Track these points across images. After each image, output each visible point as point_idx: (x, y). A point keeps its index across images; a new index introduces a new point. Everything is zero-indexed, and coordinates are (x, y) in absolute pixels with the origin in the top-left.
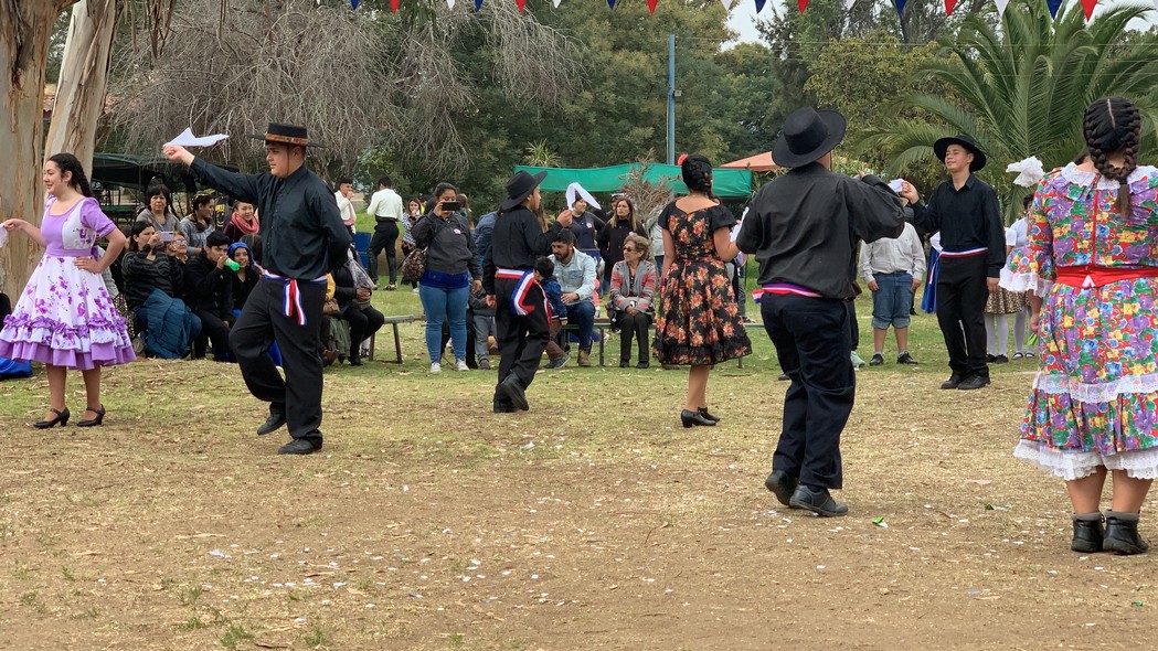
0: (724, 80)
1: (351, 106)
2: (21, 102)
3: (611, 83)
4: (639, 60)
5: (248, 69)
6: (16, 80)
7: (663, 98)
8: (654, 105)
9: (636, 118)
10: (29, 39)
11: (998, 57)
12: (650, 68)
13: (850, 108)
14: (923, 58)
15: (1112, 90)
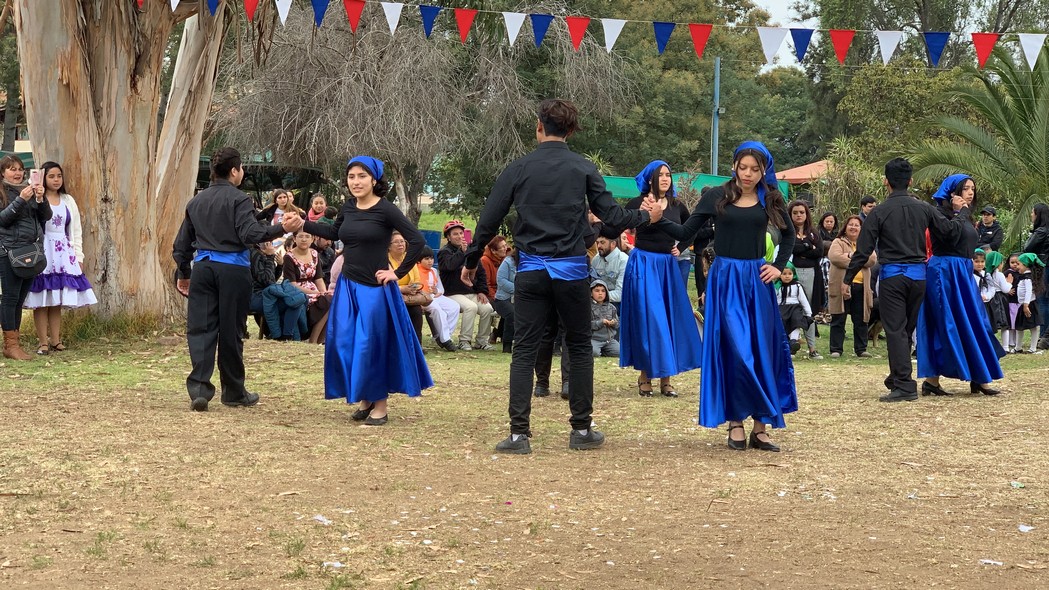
0: (762, 100)
1: (426, 115)
2: (138, 106)
3: (661, 99)
4: (687, 79)
5: (334, 82)
6: (134, 85)
7: (708, 114)
8: (700, 121)
9: (683, 133)
10: (146, 49)
11: (1018, 83)
12: (697, 85)
13: (880, 126)
14: (948, 82)
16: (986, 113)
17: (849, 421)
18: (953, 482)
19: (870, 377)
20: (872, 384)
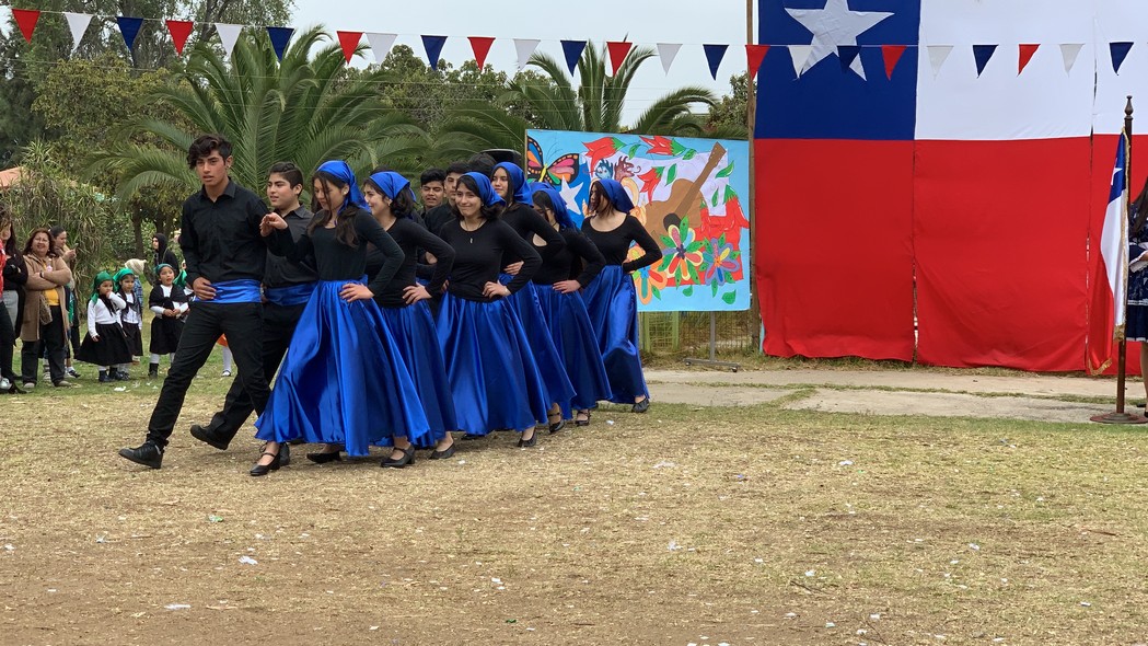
11: (227, 87)
13: (81, 130)
14: (154, 84)
15: (333, 123)
16: (195, 119)
18: (147, 520)
19: (66, 409)
20: (66, 417)
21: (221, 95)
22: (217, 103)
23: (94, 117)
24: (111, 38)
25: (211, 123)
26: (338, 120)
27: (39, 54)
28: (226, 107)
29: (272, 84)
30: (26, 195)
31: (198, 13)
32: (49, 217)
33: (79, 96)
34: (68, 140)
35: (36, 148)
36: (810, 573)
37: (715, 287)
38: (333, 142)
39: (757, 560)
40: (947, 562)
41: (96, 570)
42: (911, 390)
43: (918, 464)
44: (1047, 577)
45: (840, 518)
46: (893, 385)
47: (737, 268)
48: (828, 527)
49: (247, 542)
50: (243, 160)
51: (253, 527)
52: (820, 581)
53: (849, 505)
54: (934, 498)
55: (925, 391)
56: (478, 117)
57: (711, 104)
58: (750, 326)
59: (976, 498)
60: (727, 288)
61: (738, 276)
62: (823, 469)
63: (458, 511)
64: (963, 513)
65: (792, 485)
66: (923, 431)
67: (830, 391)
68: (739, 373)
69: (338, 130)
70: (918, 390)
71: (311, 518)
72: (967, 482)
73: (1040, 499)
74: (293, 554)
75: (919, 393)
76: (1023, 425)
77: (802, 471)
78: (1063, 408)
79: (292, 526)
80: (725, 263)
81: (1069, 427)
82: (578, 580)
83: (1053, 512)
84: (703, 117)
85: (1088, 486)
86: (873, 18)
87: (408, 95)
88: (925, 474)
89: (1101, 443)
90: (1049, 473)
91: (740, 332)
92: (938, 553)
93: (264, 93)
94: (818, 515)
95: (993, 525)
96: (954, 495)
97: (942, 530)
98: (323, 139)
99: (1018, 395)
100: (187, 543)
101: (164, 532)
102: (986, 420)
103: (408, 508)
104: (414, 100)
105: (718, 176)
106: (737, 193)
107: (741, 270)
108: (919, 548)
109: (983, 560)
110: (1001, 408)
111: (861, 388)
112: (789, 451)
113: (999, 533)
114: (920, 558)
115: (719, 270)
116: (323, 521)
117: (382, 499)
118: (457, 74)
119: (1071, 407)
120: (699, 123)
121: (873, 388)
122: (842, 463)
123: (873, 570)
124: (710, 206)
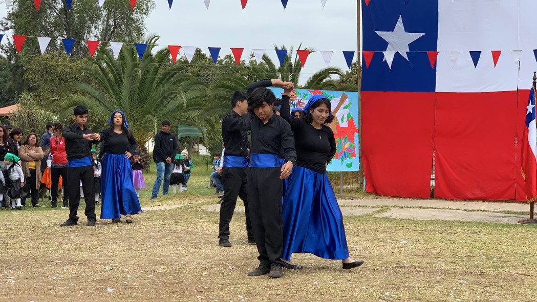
13: (46, 87)
14: (81, 66)
15: (165, 83)
16: (100, 82)
17: (25, 241)
18: (77, 269)
19: (38, 217)
20: (39, 221)
21: (112, 71)
22: (110, 75)
23: (53, 81)
24: (60, 44)
25: (107, 84)
26: (166, 82)
27: (26, 52)
28: (114, 76)
29: (136, 66)
30: (20, 118)
31: (102, 32)
32: (31, 128)
33: (46, 71)
34: (40, 91)
35: (25, 96)
36: (387, 294)
37: (342, 160)
38: (164, 92)
39: (363, 287)
40: (451, 288)
41: (53, 292)
42: (434, 208)
43: (437, 243)
44: (498, 295)
45: (401, 267)
46: (426, 206)
47: (353, 151)
48: (395, 272)
49: (123, 279)
50: (122, 101)
51: (127, 272)
52: (392, 297)
53: (405, 262)
54: (445, 258)
55: (440, 209)
56: (232, 81)
57: (341, 75)
58: (359, 178)
59: (465, 259)
60: (348, 160)
61: (353, 155)
62: (393, 245)
63: (223, 264)
64: (459, 265)
65: (379, 252)
66: (439, 227)
67: (396, 209)
68: (354, 200)
69: (166, 87)
70: (437, 208)
71: (153, 268)
72: (460, 251)
73: (494, 259)
74: (145, 284)
75: (438, 210)
76: (486, 225)
77: (383, 246)
78: (505, 217)
79: (144, 272)
80: (348, 149)
81: (508, 226)
82: (279, 296)
83: (500, 265)
84: (337, 81)
85: (517, 253)
86: (416, 36)
87: (200, 71)
88: (441, 248)
89: (523, 233)
90: (499, 247)
91: (354, 181)
92: (447, 284)
93: (132, 69)
94: (391, 266)
95: (473, 271)
96: (454, 257)
97: (449, 274)
98: (159, 91)
99: (484, 211)
100: (95, 279)
101: (84, 274)
102: (469, 222)
103: (199, 263)
104: (202, 73)
105: (344, 108)
106: (353, 116)
107: (355, 152)
108: (438, 282)
109: (468, 287)
110: (476, 217)
111: (411, 207)
112: (377, 236)
113: (476, 275)
114: (438, 286)
115: (344, 152)
116: (160, 269)
117: (187, 259)
118: (222, 61)
119: (509, 217)
120: (335, 84)
121: (416, 207)
122: (402, 242)
123: (417, 292)
124: (340, 122)
